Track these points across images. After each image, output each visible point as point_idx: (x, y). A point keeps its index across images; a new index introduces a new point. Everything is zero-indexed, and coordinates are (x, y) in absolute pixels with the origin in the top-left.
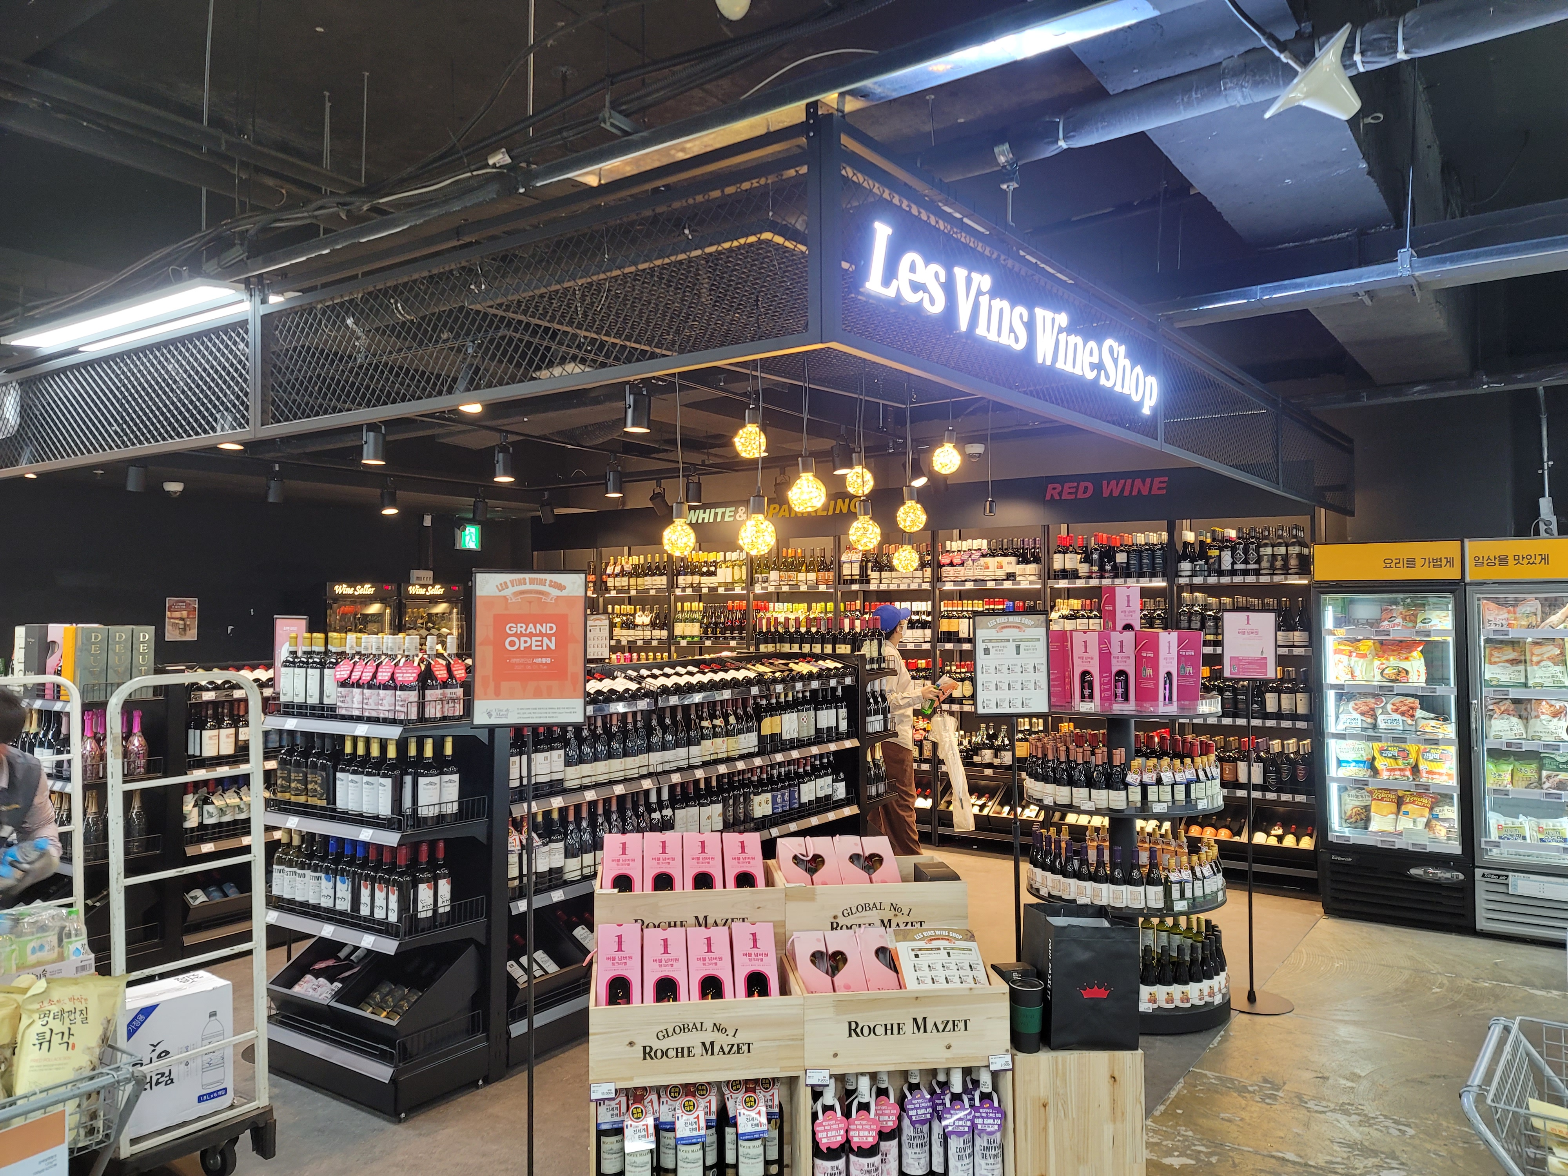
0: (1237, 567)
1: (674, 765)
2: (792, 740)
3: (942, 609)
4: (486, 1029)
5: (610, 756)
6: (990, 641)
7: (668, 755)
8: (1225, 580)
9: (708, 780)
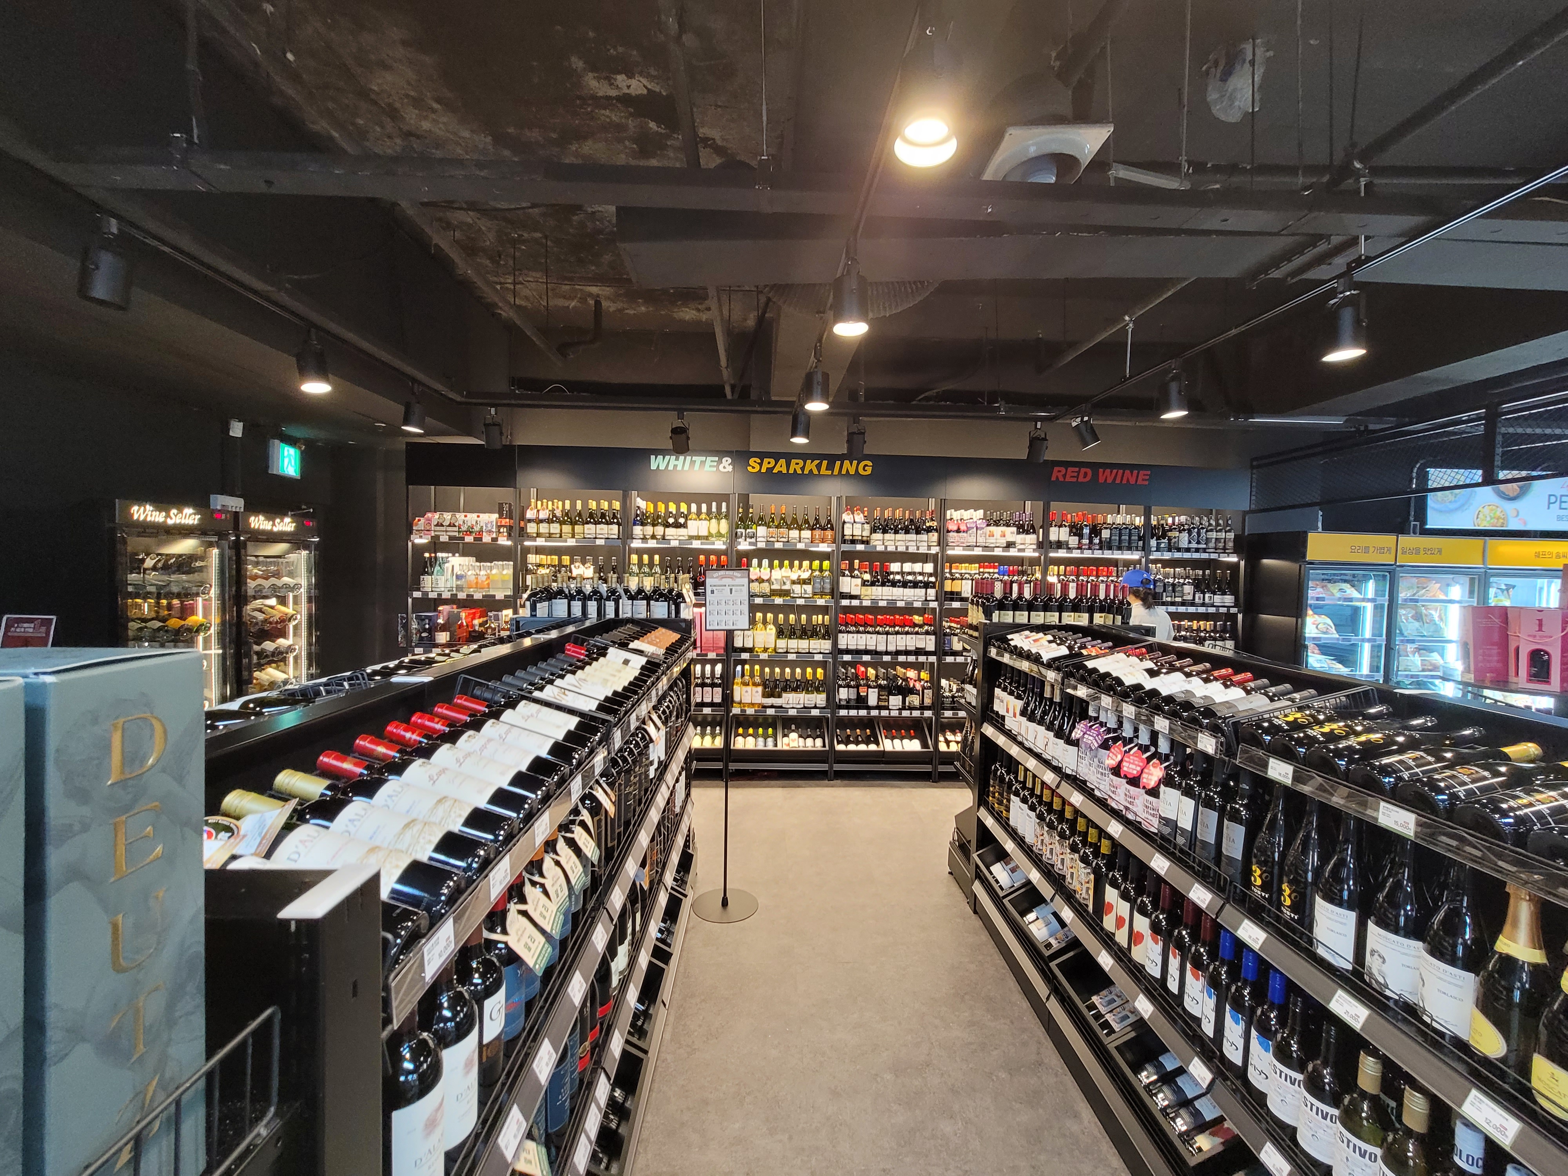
0: (1191, 546)
8: (1186, 555)
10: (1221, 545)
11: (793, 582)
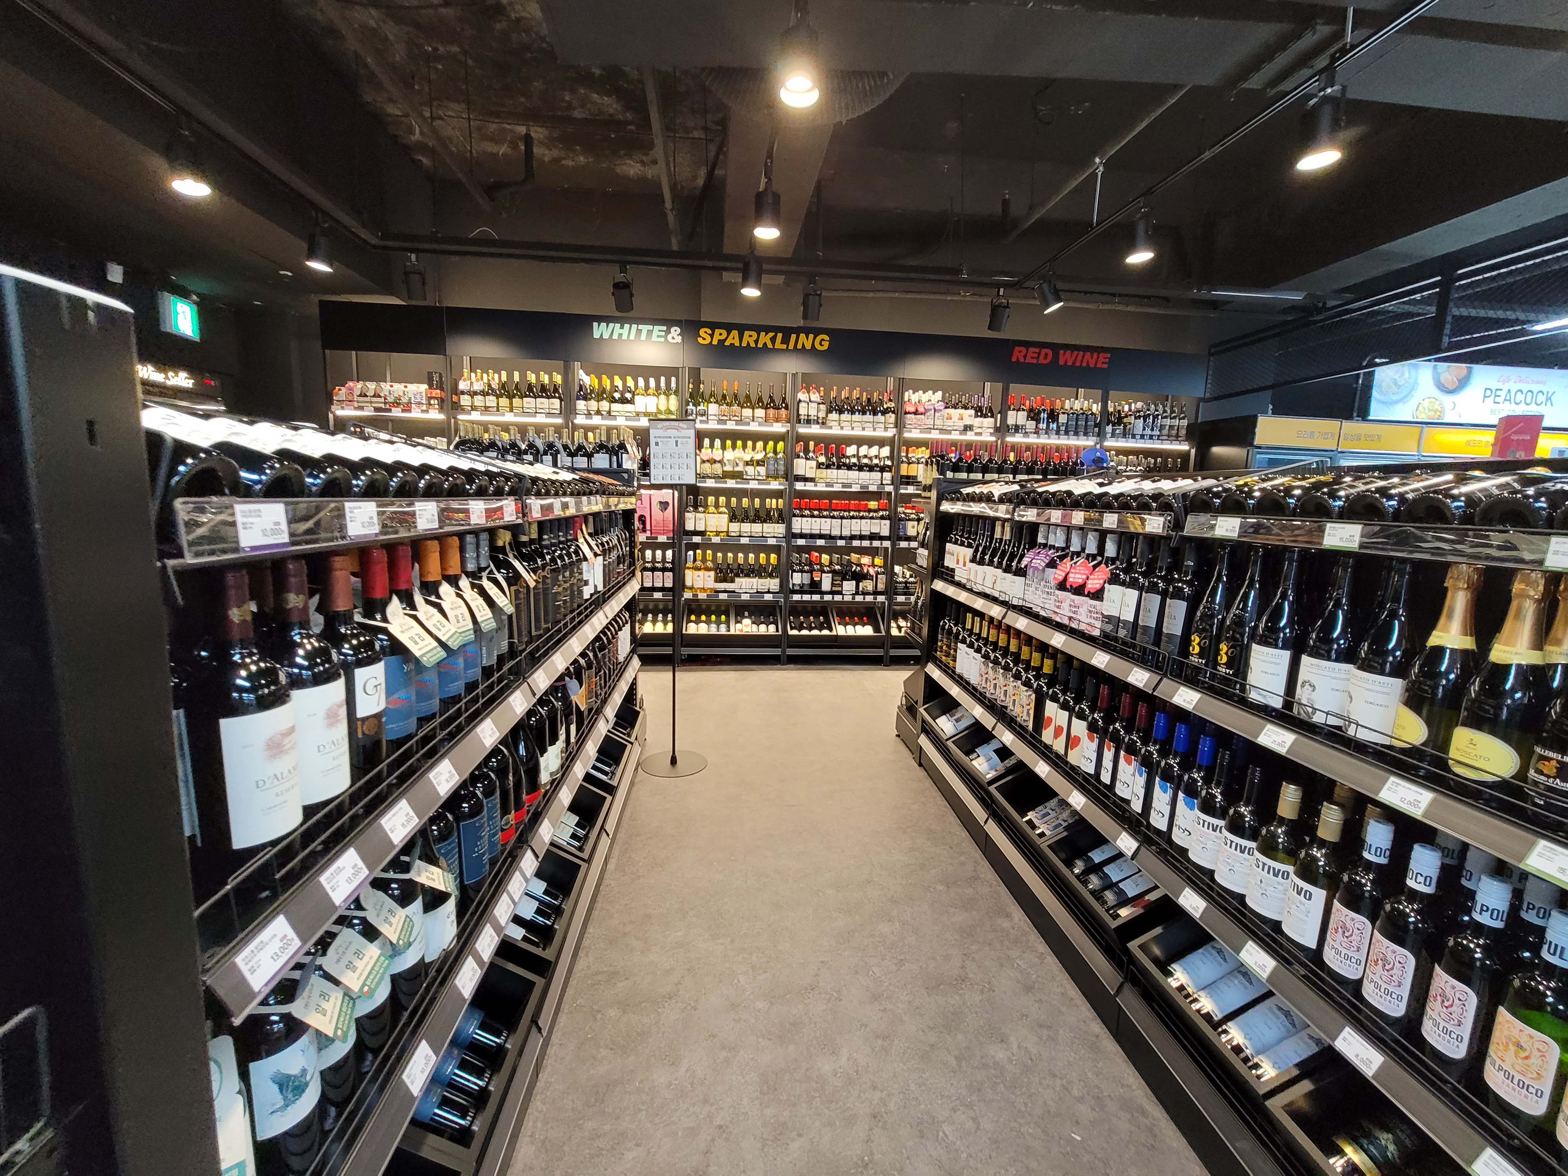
0: (1145, 433)
3: (902, 454)
10: (1174, 432)
11: (747, 463)
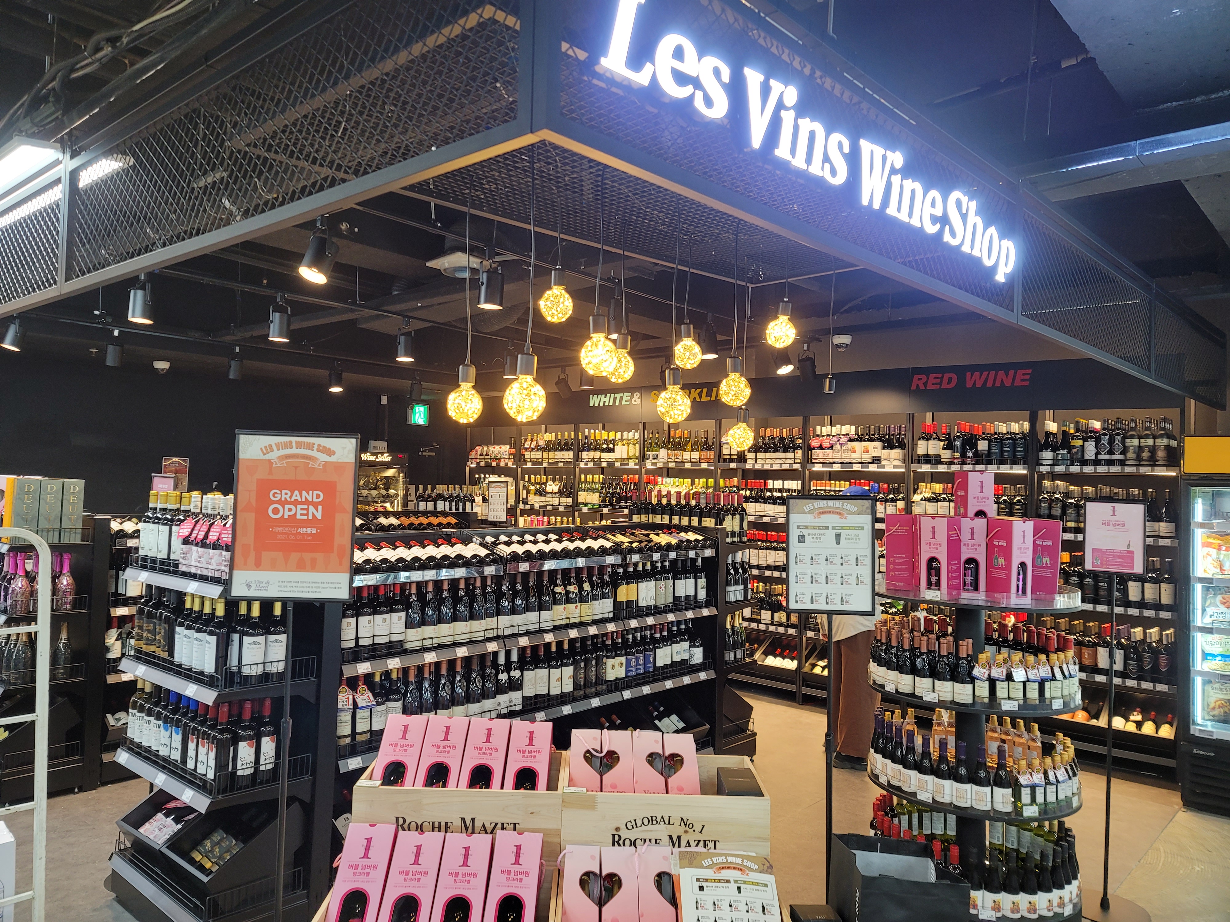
0: (1100, 457)
1: (522, 629)
2: (648, 607)
3: (812, 488)
4: (306, 887)
5: (455, 618)
6: (806, 527)
7: (517, 619)
8: (1089, 469)
9: (560, 644)
